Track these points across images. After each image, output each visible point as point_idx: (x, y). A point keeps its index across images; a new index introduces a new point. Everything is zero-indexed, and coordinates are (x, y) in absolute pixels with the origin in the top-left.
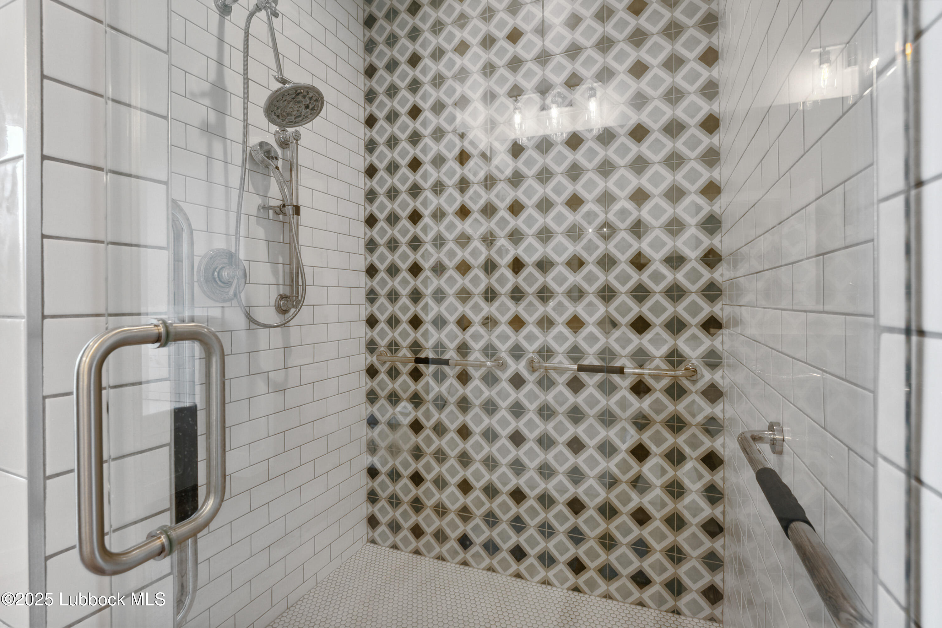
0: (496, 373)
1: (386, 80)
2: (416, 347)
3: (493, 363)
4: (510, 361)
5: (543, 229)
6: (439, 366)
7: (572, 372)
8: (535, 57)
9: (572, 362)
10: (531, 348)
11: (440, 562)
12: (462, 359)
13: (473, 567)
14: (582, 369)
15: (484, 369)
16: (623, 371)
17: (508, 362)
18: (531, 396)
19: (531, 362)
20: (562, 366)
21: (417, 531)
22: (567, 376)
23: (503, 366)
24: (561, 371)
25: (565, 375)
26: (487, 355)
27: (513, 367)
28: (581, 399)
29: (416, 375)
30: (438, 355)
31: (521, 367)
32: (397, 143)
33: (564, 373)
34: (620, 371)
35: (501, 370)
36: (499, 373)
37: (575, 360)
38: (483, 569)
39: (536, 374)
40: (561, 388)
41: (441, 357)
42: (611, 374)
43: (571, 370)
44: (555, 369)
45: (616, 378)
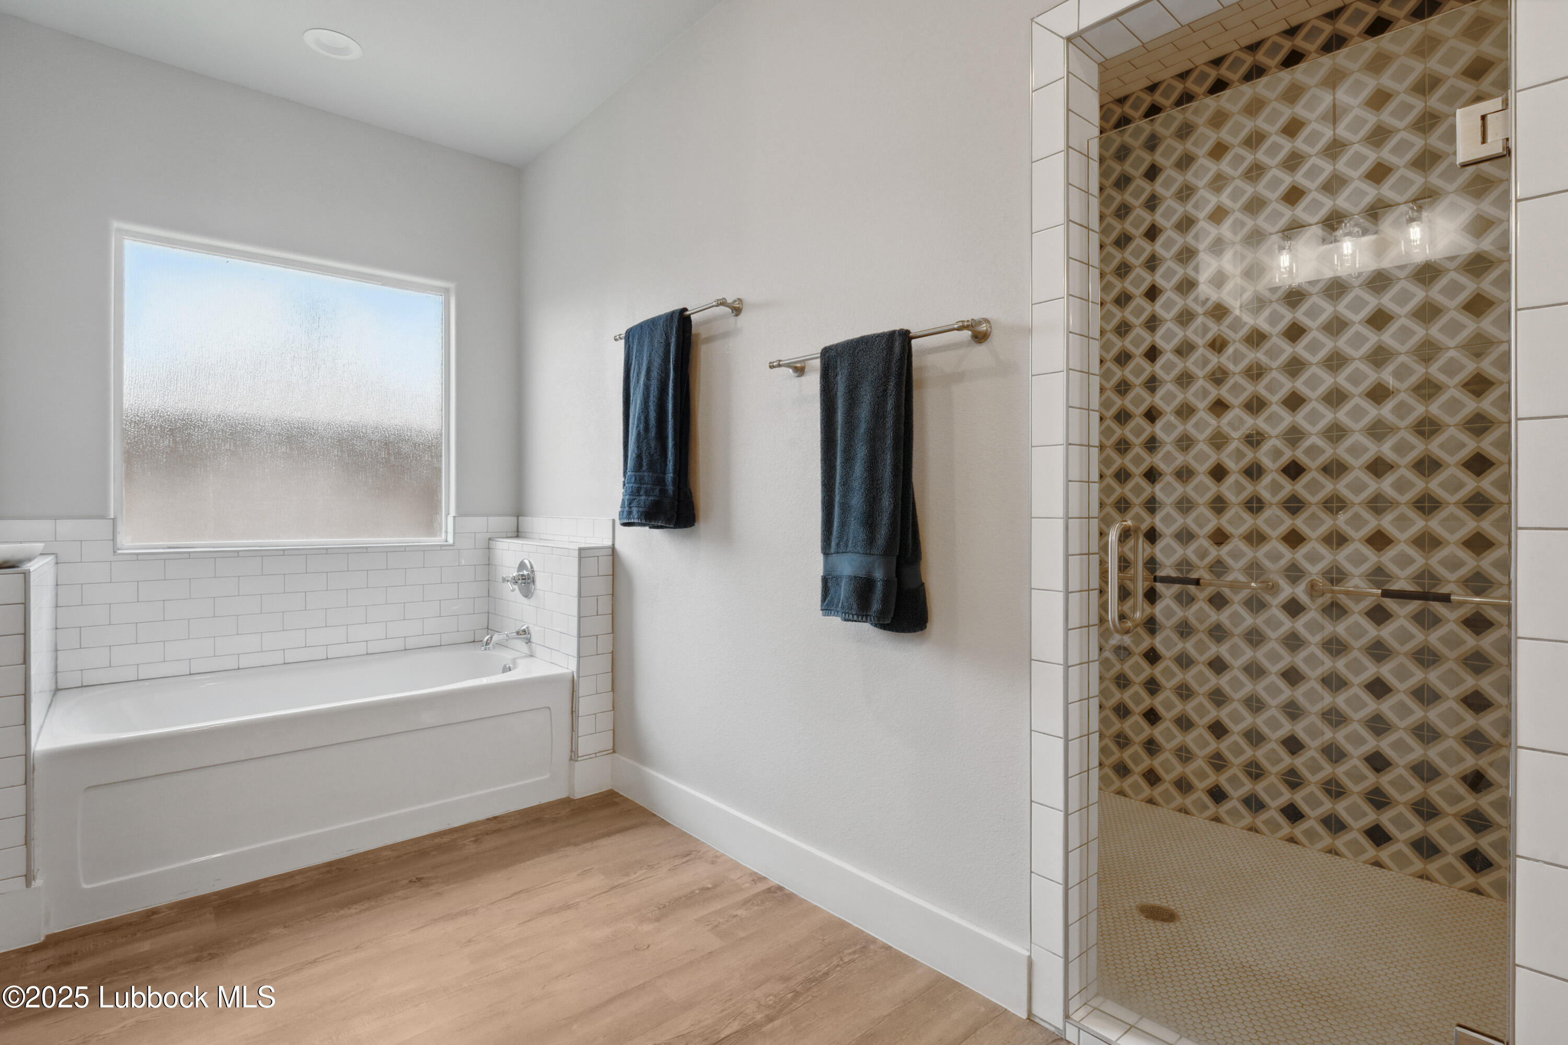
0: (1263, 597)
1: (1114, 257)
2: (1151, 564)
3: (1260, 585)
4: (1283, 583)
5: (1332, 425)
6: (1184, 586)
7: (1374, 598)
8: (1323, 220)
9: (1372, 586)
10: (1314, 570)
11: (1183, 814)
12: (1216, 578)
13: (1227, 824)
14: (1387, 594)
15: (1249, 591)
16: (1450, 599)
17: (1281, 584)
18: (1313, 627)
19: (1312, 587)
20: (1359, 590)
21: (1152, 777)
22: (1367, 604)
23: (1273, 589)
24: (1357, 596)
25: (1363, 602)
26: (1250, 575)
27: (1287, 591)
28: (1387, 632)
29: (1151, 596)
30: (1183, 574)
31: (1300, 592)
32: (1129, 330)
33: (1361, 600)
34: (1445, 599)
35: (1269, 594)
36: (1268, 598)
37: (1377, 585)
38: (1242, 828)
39: (1320, 601)
40: (1357, 617)
41: (1188, 576)
42: (1432, 603)
43: (1373, 595)
44: (1347, 593)
45: (1438, 608)
